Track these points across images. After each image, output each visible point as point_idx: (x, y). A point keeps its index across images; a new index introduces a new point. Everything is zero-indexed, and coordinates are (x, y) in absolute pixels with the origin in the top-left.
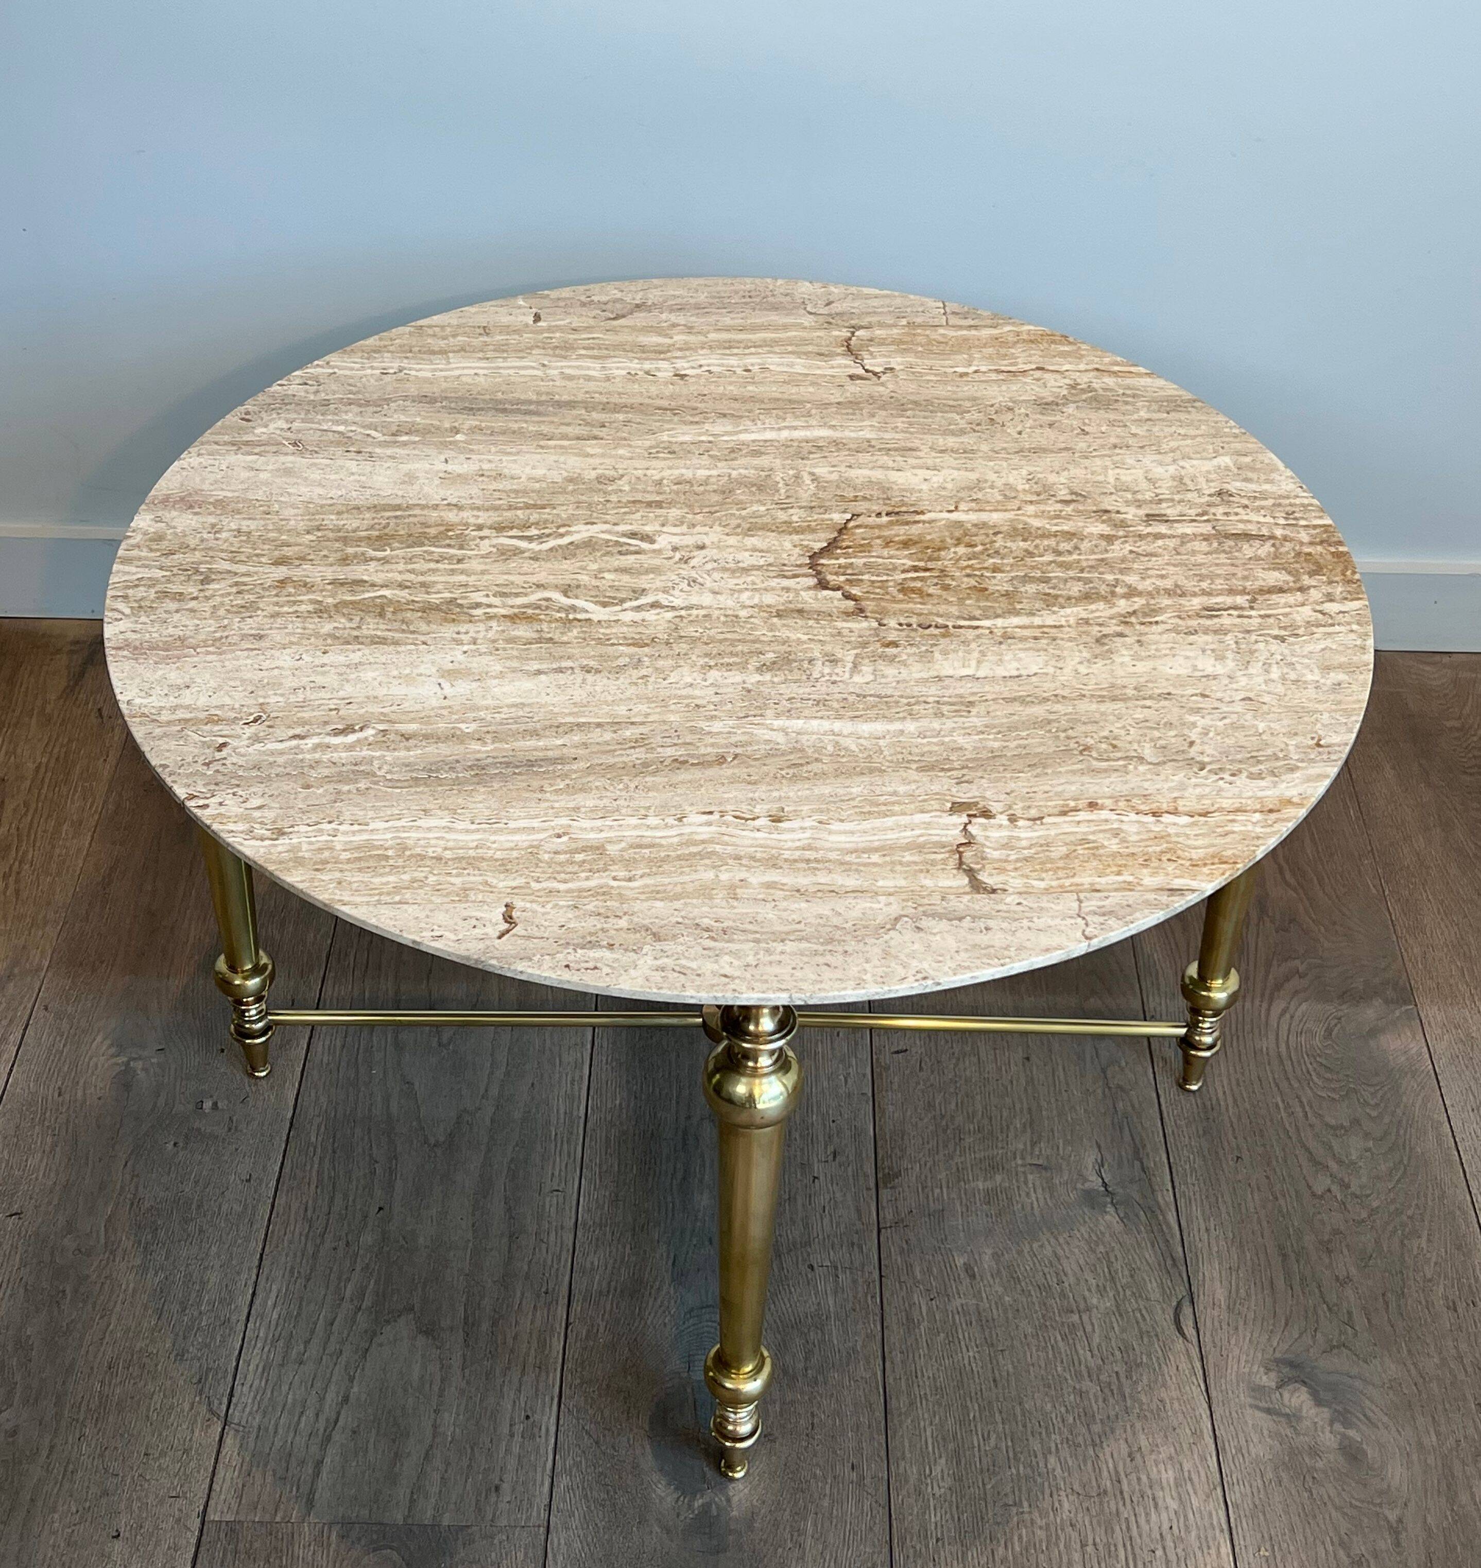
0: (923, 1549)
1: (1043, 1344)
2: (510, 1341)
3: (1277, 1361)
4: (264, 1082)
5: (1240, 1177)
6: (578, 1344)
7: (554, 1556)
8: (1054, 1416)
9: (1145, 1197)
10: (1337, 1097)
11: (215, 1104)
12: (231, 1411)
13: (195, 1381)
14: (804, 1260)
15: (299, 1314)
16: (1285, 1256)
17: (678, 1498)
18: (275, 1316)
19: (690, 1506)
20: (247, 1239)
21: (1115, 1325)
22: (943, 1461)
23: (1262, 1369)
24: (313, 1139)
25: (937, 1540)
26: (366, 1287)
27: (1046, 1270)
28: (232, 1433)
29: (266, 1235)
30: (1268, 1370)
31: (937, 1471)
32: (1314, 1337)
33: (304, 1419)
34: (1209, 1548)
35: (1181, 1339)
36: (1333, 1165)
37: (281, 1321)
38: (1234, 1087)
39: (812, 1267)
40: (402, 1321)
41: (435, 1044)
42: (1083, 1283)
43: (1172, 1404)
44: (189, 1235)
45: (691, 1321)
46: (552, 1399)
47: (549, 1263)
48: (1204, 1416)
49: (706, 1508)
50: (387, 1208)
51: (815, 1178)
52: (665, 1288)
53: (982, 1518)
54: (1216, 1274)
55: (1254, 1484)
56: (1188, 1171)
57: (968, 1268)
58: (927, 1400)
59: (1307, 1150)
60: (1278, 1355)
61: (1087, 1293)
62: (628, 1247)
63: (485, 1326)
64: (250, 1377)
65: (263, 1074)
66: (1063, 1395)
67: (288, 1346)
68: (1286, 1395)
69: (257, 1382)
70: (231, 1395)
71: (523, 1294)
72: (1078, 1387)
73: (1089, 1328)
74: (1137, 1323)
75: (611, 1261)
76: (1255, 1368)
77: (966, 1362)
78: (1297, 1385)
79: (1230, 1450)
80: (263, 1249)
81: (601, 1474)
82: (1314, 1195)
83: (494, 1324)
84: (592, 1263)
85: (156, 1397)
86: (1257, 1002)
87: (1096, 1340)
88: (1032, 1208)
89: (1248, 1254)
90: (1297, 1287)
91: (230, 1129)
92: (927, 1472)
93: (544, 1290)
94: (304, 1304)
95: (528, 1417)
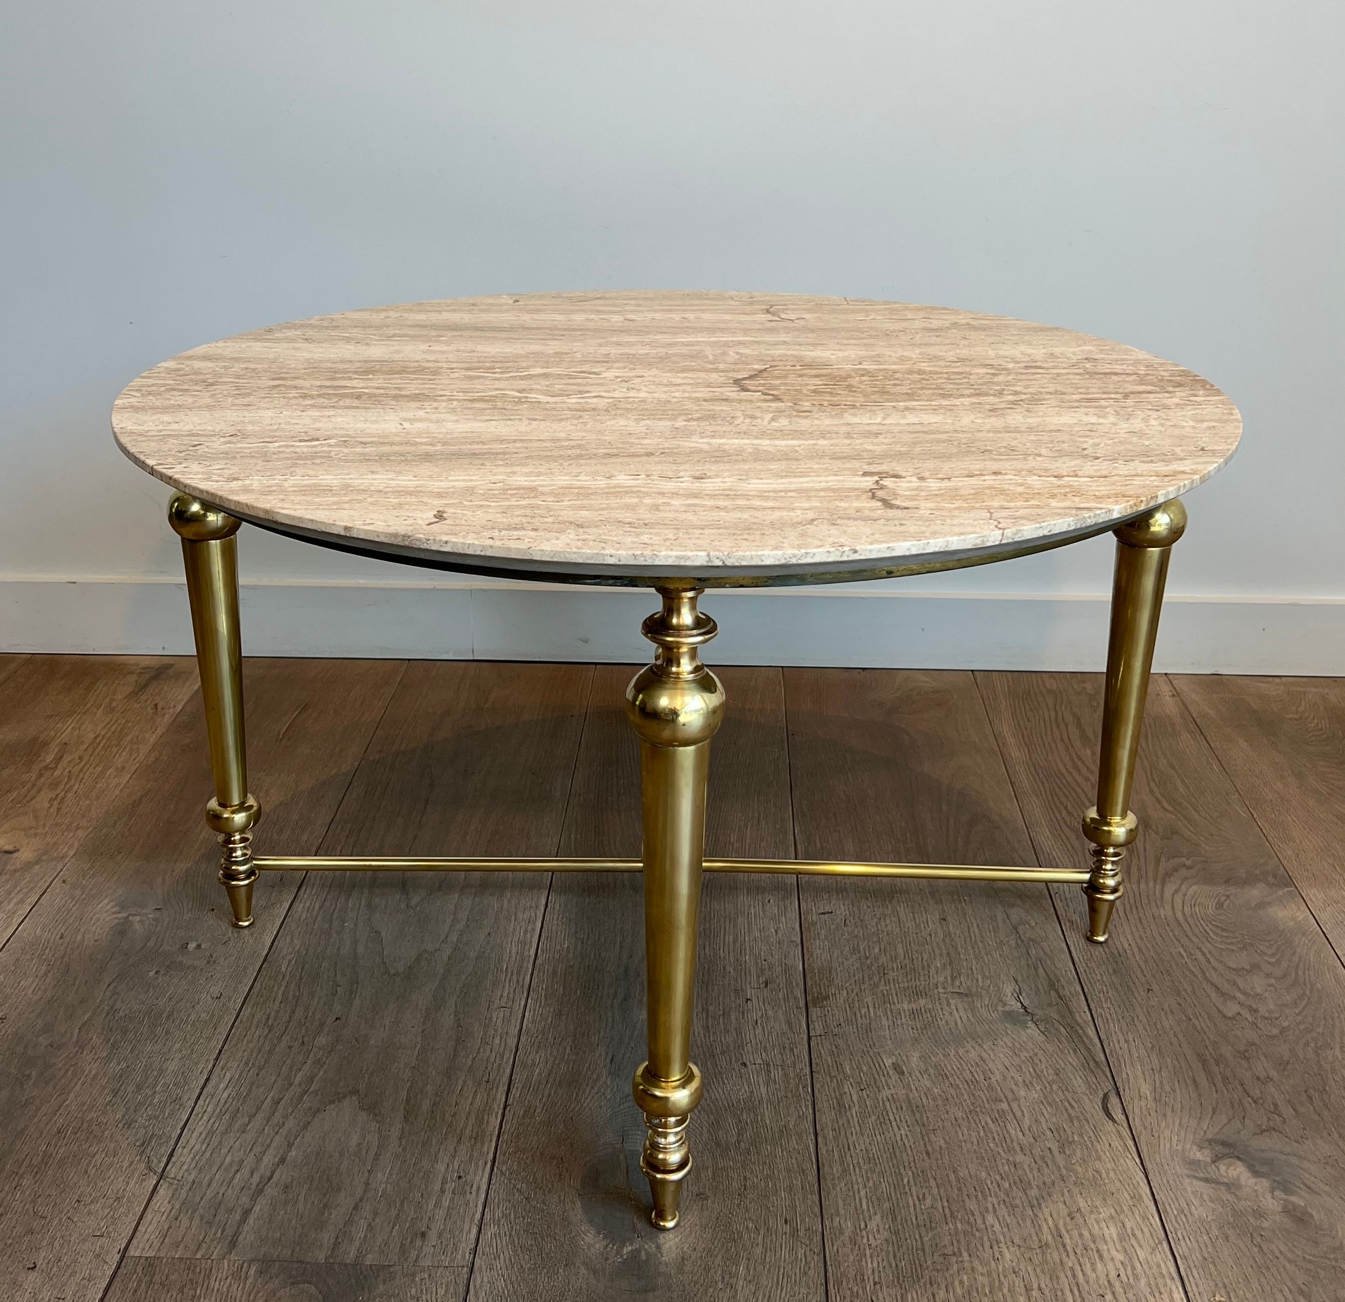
0: (861, 1291)
1: (974, 1125)
2: (448, 1118)
3: (1210, 1141)
4: (246, 931)
5: (1152, 1003)
6: (515, 1121)
7: (476, 1292)
8: (989, 1182)
9: (1063, 1017)
10: (1235, 948)
11: (199, 946)
12: (169, 1167)
13: (138, 1144)
14: (737, 1061)
15: (248, 1095)
16: (1204, 1062)
17: (607, 1246)
18: (225, 1095)
19: (618, 1252)
20: (209, 1039)
21: (1044, 1111)
22: (878, 1217)
23: (1195, 1147)
24: (283, 970)
25: (875, 1284)
26: (316, 1075)
27: (972, 1070)
28: (166, 1185)
29: (227, 1037)
30: (1201, 1148)
31: (872, 1225)
32: (1243, 1123)
33: (238, 1175)
34: (1160, 1293)
35: (1110, 1123)
36: (1239, 995)
37: (230, 1100)
38: (1139, 941)
39: (744, 1065)
40: (346, 1102)
41: (403, 906)
42: (1009, 1078)
43: (1108, 1174)
44: (155, 1036)
45: (627, 1105)
46: (486, 1163)
47: (492, 1059)
48: (1141, 1184)
49: (635, 1254)
50: (343, 1019)
51: (748, 1000)
52: (603, 1080)
53: (921, 1266)
54: (1139, 1073)
55: (1200, 1239)
56: (1103, 999)
57: (896, 1067)
58: (860, 1168)
59: (1213, 984)
60: (1209, 1136)
61: (1014, 1087)
62: (568, 1048)
63: (426, 1106)
64: (192, 1142)
65: (246, 924)
66: (997, 1166)
67: (233, 1118)
68: (1223, 1168)
69: (197, 1147)
70: (171, 1155)
71: (464, 1082)
72: (1011, 1159)
73: (1018, 1114)
74: (1066, 1110)
75: (552, 1059)
76: (1188, 1146)
77: (899, 1138)
78: (1232, 1160)
79: (1172, 1212)
80: (223, 1047)
81: (529, 1224)
82: (1225, 1017)
83: (435, 1104)
84: (533, 1060)
85: (97, 1156)
86: (1151, 884)
87: (1027, 1122)
88: (956, 1024)
89: (1169, 1061)
90: (1220, 1085)
91: (208, 962)
92: (863, 1225)
93: (486, 1079)
94: (254, 1088)
95: (460, 1177)
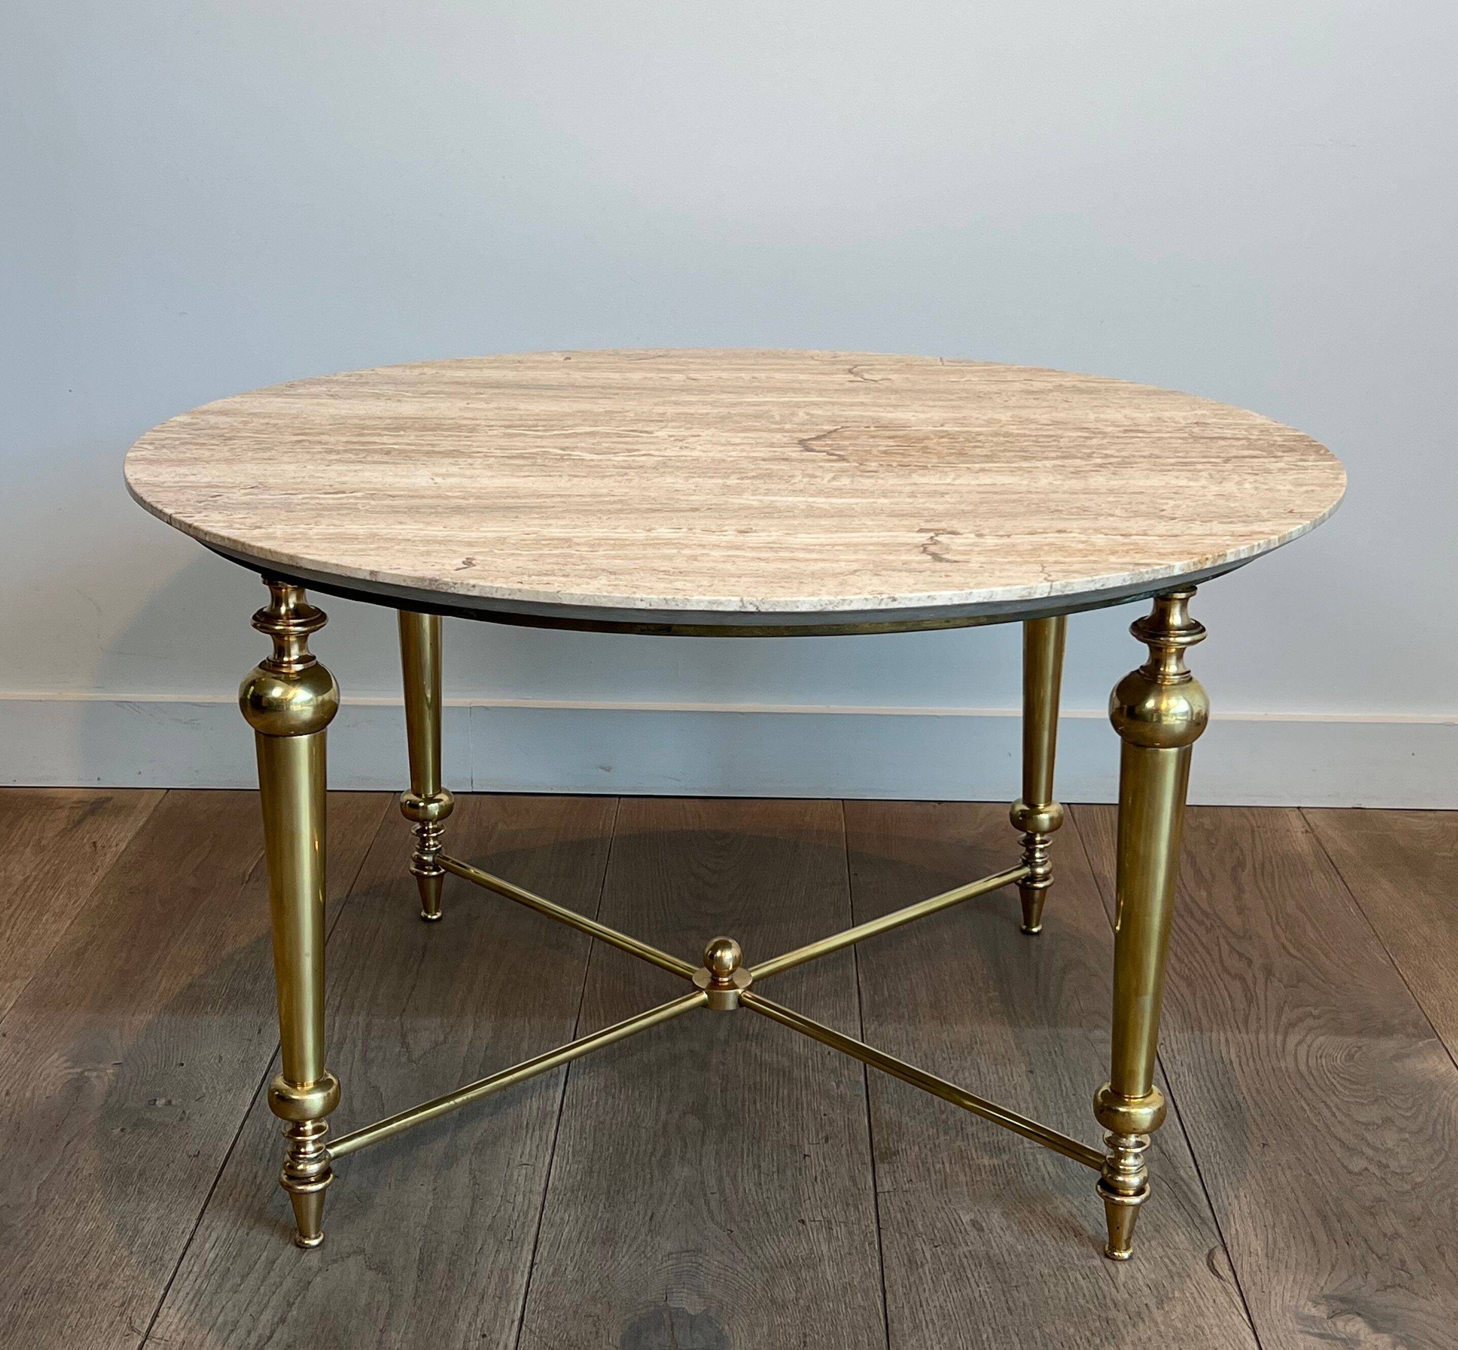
1: (1062, 1281)
2: (468, 1277)
3: (1327, 1298)
5: (1268, 1158)
6: (543, 1281)
8: (1077, 1337)
9: (1166, 1172)
10: (1365, 1102)
11: (169, 1103)
12: (153, 1328)
13: (116, 1305)
14: (794, 1217)
15: (238, 1255)
16: (1324, 1218)
18: (212, 1255)
20: (189, 1198)
23: (1310, 1303)
24: (269, 1126)
27: (1062, 1226)
28: (152, 1346)
29: (210, 1195)
30: (1316, 1304)
32: (1365, 1278)
33: (233, 1336)
35: (1216, 1279)
36: (1368, 1151)
37: (218, 1260)
38: (1256, 1093)
39: (803, 1222)
40: (352, 1260)
41: (403, 1060)
43: (1211, 1329)
44: (127, 1194)
45: (670, 1262)
46: (513, 1322)
47: (515, 1217)
48: (1248, 1339)
50: (342, 1176)
51: (805, 1156)
52: (641, 1236)
54: (1250, 1230)
57: (975, 1223)
58: (933, 1324)
59: (1338, 1138)
60: (1326, 1292)
62: (601, 1205)
63: (442, 1266)
64: (177, 1303)
66: (1087, 1322)
67: (224, 1278)
68: (1340, 1324)
69: (185, 1305)
70: (156, 1315)
71: (485, 1241)
72: (1103, 1315)
73: (1112, 1270)
74: (1166, 1266)
75: (583, 1218)
76: (1302, 1302)
77: (977, 1295)
78: (1351, 1315)
80: (206, 1205)
82: (1350, 1172)
83: (451, 1263)
84: (562, 1219)
85: (72, 1317)
86: (1273, 1034)
87: (1121, 1279)
88: (1044, 1179)
89: (1283, 1215)
90: (1341, 1241)
91: (181, 1119)
93: (508, 1238)
94: (245, 1246)
95: (484, 1336)
